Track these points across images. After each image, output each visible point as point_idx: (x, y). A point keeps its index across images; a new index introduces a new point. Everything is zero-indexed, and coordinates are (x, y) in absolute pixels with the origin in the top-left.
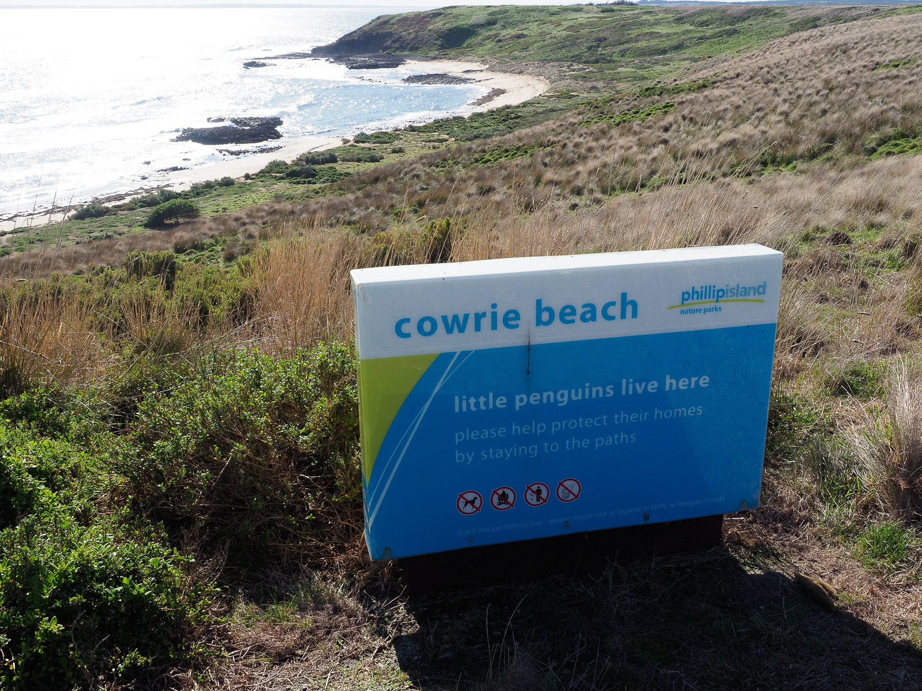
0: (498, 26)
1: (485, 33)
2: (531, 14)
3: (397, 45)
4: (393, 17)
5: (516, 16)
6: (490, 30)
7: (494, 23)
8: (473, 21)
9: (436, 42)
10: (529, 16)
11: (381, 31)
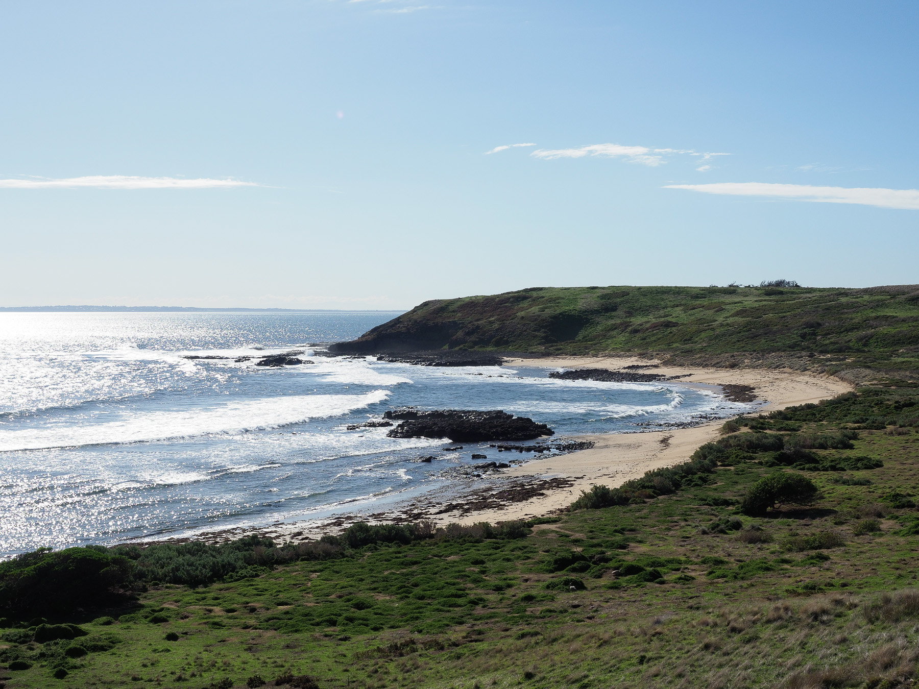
0: (620, 312)
1: (604, 322)
2: (665, 297)
3: (473, 338)
4: (452, 302)
5: (642, 299)
6: (611, 318)
7: (614, 308)
8: (581, 305)
9: (536, 333)
10: (663, 300)
11: (440, 320)
